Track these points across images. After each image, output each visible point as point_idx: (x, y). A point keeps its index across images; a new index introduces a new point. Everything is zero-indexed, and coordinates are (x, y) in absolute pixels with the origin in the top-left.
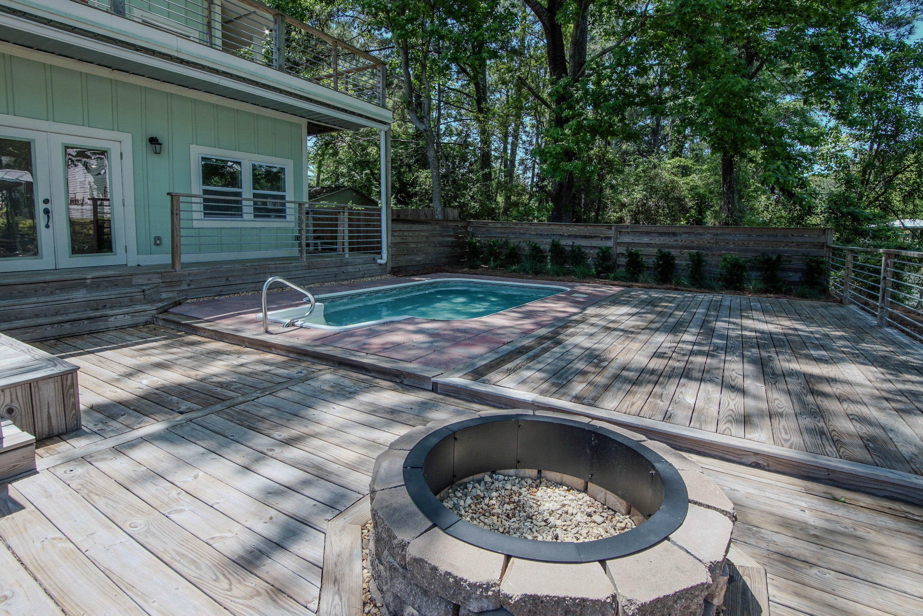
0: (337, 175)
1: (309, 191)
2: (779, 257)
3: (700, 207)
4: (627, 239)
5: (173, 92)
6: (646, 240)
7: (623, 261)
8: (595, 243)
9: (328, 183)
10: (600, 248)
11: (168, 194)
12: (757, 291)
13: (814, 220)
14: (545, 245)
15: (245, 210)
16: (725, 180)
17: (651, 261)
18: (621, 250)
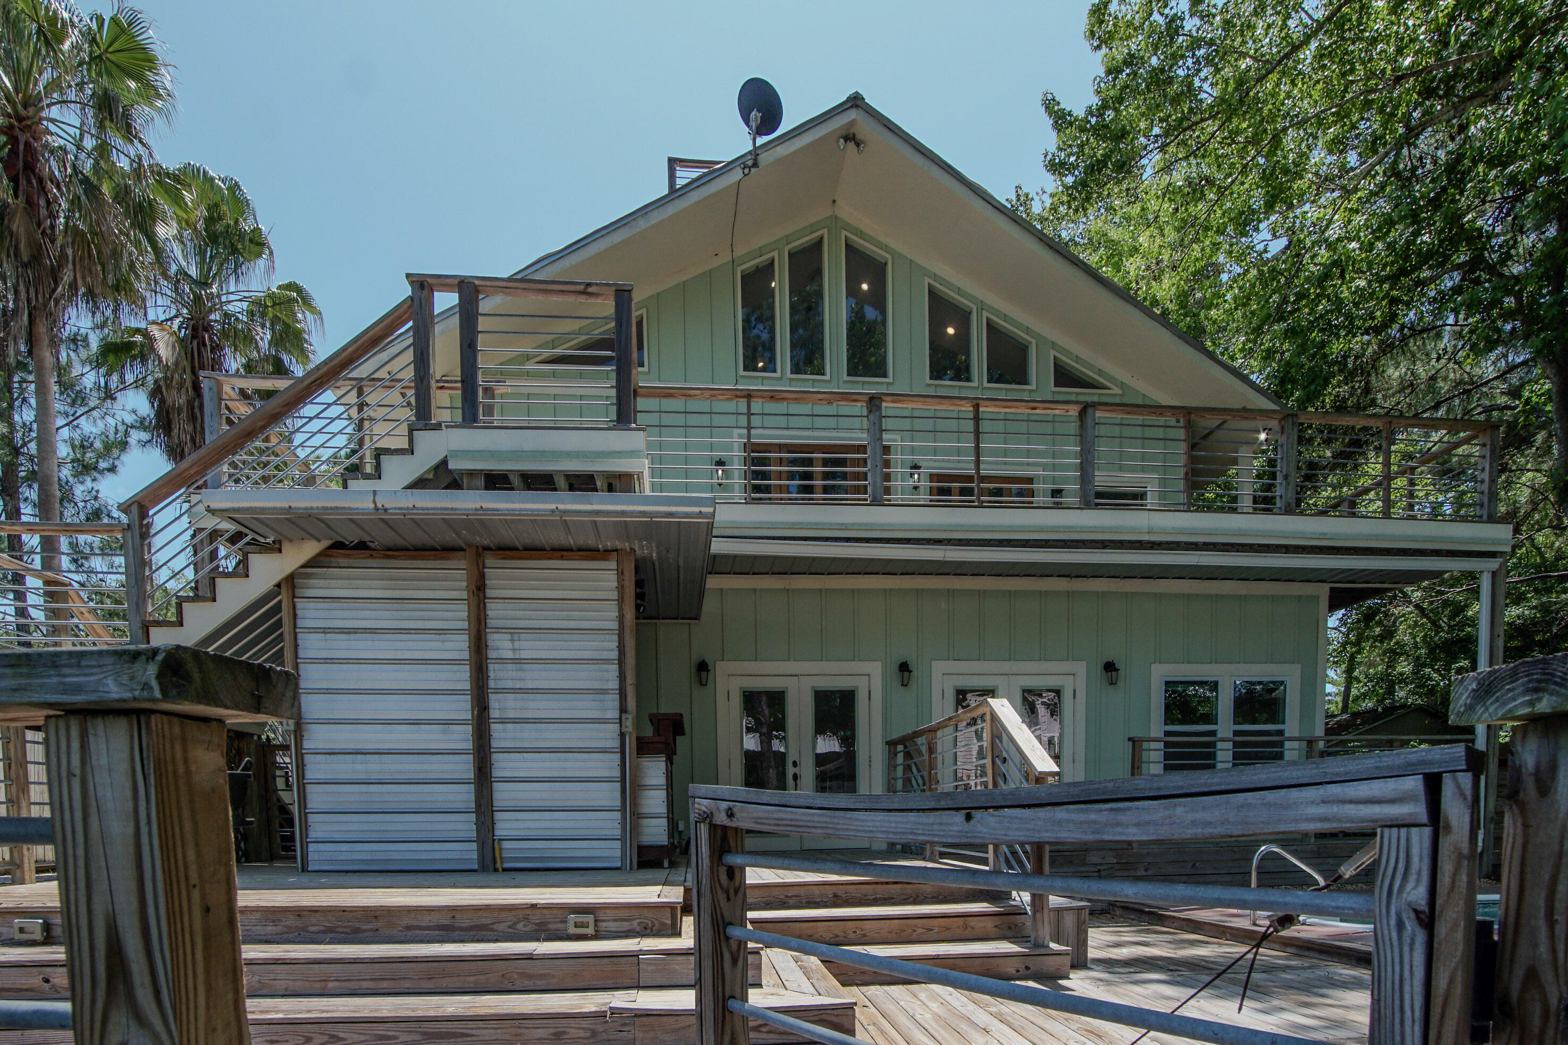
0: (1389, 682)
1: (1327, 724)
5: (1133, 590)
9: (1368, 704)
11: (1129, 739)
15: (1220, 756)
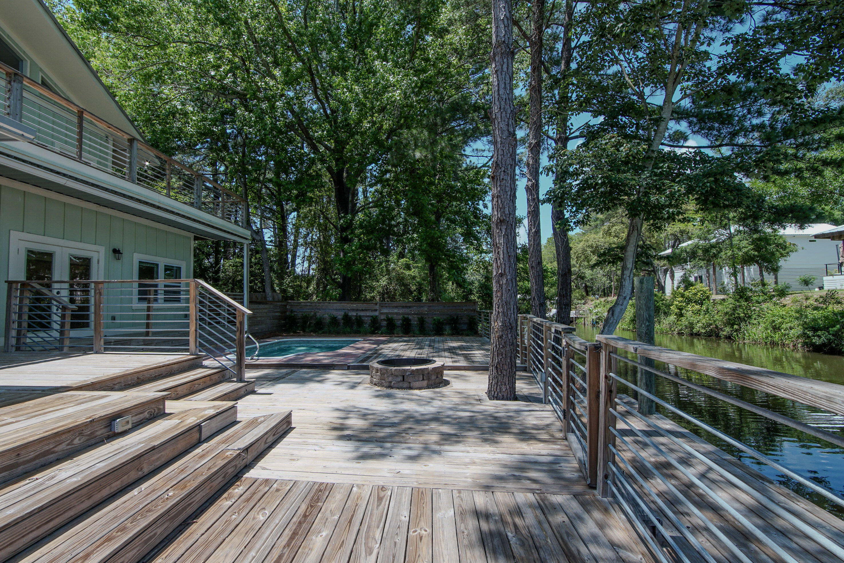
2: (457, 317)
3: (419, 290)
4: (385, 311)
6: (396, 311)
7: (384, 323)
8: (369, 313)
10: (372, 316)
12: (449, 335)
13: (472, 297)
14: (340, 315)
16: (430, 273)
17: (399, 323)
18: (383, 317)
